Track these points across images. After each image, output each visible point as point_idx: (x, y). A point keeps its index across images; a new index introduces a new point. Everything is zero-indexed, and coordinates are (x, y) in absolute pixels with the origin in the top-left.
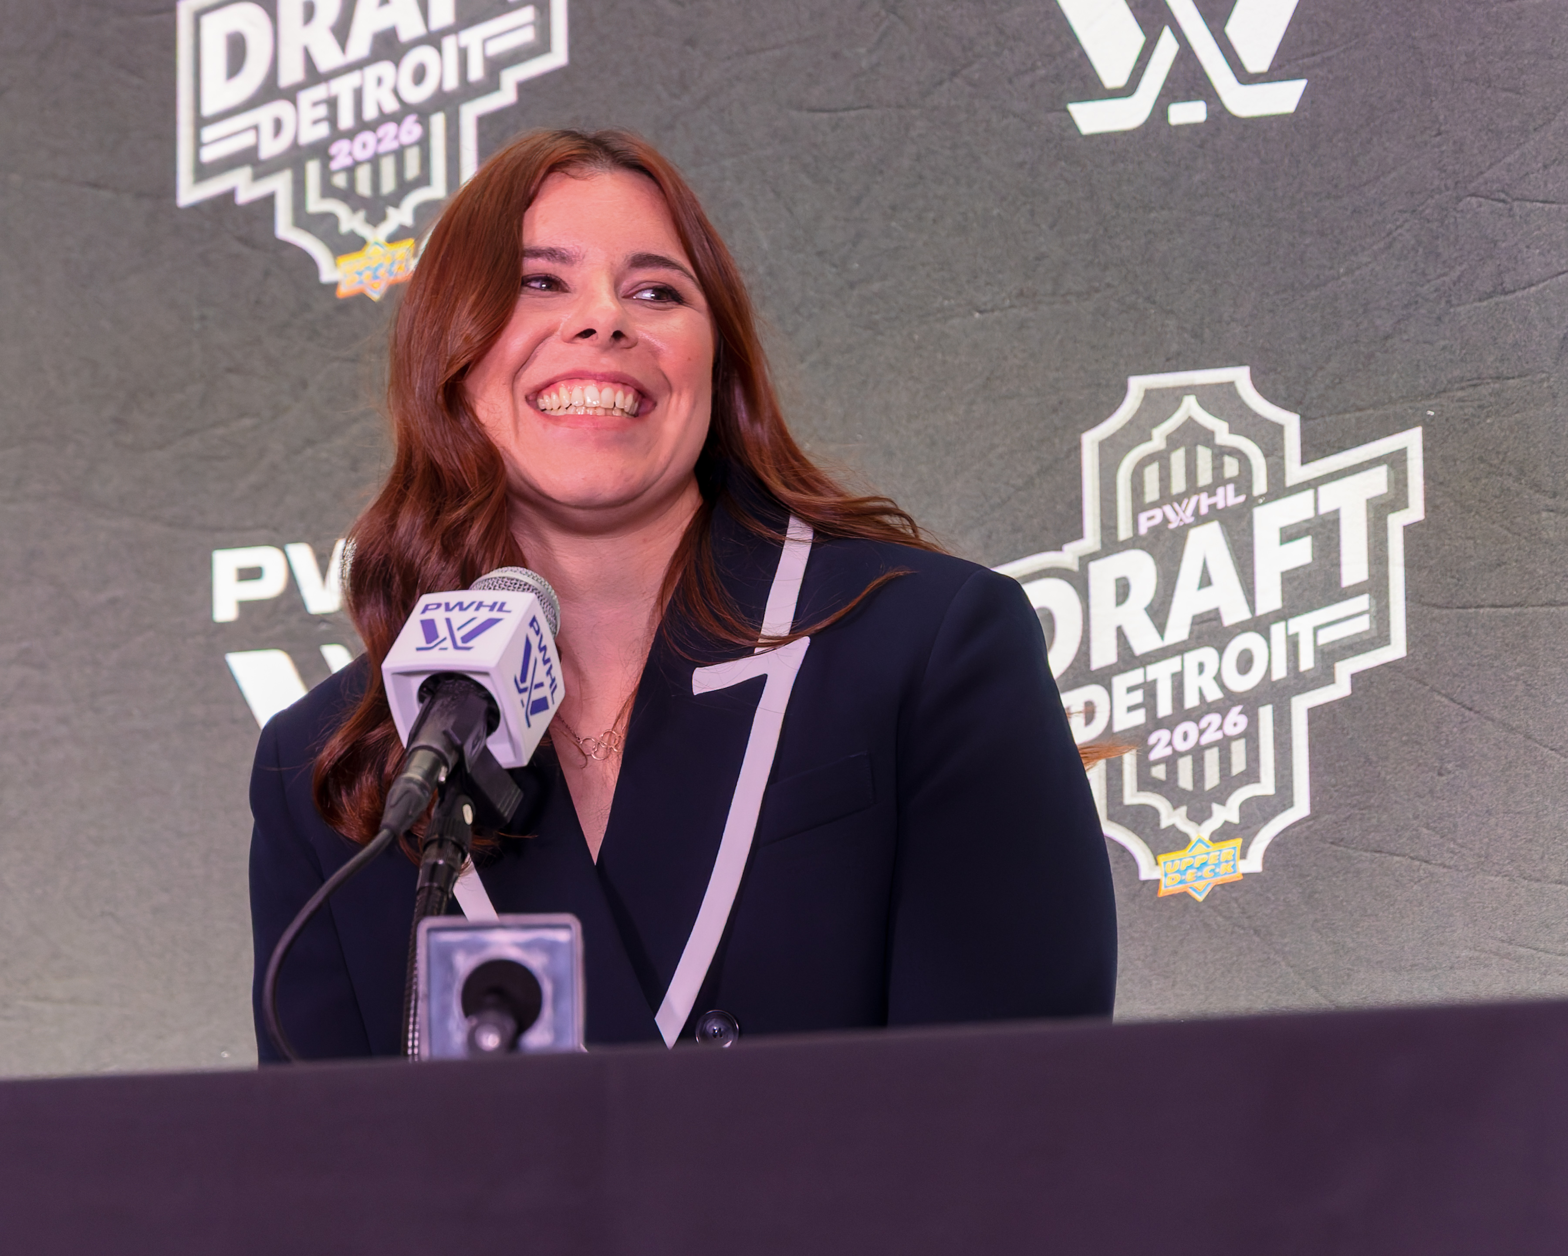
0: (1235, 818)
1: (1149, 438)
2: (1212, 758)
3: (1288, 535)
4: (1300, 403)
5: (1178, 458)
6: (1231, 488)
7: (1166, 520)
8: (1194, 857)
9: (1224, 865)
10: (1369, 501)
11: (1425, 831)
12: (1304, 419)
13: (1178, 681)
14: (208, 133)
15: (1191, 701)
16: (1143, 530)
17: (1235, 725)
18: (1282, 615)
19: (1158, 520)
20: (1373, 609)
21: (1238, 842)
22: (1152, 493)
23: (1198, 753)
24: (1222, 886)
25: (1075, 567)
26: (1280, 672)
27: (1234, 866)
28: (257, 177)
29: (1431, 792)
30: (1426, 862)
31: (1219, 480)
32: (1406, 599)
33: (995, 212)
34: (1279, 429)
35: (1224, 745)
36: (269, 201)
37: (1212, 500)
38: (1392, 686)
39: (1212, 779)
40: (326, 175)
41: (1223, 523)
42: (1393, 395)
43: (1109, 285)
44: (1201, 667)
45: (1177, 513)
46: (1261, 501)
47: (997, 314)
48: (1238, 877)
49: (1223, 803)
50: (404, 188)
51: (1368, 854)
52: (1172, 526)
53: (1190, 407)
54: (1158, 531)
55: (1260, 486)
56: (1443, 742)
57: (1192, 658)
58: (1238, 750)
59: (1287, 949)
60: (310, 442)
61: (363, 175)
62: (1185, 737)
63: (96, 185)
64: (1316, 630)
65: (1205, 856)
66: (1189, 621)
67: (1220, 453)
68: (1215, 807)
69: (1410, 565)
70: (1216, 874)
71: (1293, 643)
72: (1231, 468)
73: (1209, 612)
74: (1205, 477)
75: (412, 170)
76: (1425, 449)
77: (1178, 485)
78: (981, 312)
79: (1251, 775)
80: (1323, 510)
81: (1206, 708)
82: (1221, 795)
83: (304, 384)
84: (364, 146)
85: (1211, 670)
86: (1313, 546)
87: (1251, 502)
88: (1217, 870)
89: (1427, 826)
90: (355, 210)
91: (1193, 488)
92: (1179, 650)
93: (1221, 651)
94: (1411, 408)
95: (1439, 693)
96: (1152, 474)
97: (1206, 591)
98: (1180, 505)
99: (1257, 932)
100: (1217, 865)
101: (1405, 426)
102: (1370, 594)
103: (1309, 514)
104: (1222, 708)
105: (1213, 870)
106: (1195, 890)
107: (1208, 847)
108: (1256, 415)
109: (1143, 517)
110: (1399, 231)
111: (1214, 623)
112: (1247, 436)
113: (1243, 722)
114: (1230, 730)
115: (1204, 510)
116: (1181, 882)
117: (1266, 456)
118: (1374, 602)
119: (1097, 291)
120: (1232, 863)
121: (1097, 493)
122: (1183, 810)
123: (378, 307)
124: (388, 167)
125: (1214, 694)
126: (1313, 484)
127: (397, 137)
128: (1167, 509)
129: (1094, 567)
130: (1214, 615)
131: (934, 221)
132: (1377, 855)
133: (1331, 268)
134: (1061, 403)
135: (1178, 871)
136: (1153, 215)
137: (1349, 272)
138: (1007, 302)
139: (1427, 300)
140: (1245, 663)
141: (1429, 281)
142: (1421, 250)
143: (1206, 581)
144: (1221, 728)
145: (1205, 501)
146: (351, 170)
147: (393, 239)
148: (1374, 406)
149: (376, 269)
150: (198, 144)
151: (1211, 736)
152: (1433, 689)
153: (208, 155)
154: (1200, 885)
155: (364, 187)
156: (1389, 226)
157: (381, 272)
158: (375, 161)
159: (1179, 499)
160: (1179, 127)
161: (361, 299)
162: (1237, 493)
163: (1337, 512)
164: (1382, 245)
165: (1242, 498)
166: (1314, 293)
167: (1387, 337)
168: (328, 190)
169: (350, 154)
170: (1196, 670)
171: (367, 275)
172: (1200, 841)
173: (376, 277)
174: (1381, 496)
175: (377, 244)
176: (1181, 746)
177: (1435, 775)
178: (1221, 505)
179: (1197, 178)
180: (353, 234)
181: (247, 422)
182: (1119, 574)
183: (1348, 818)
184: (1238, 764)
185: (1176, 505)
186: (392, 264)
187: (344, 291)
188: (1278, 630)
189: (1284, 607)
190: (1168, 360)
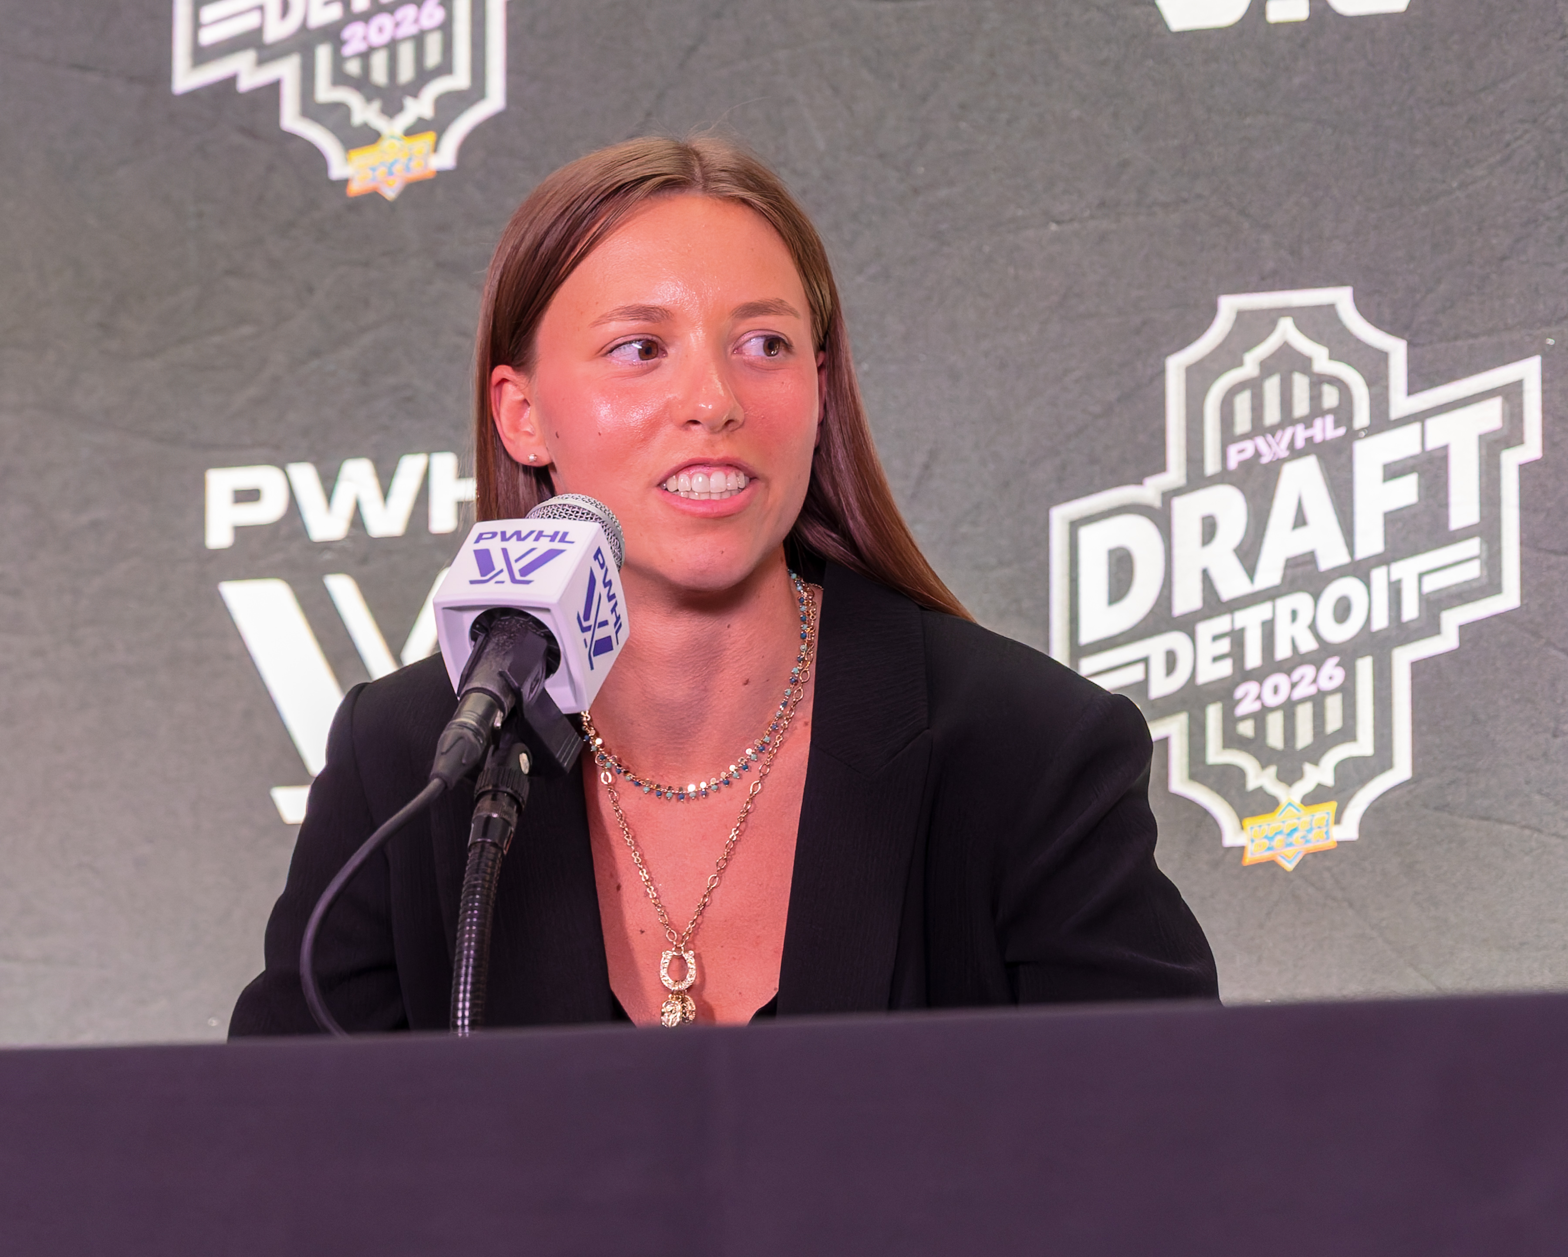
0: (1329, 780)
1: (1240, 363)
2: (1305, 714)
3: (1392, 472)
4: (1407, 327)
5: (1272, 387)
6: (1330, 419)
7: (1258, 454)
8: (1283, 822)
9: (1315, 831)
10: (1482, 438)
11: (1537, 798)
12: (1411, 345)
13: (1269, 629)
14: (208, 13)
15: (1283, 651)
16: (1233, 463)
17: (1331, 678)
18: (1384, 560)
19: (1249, 453)
20: (1484, 555)
21: (1332, 806)
22: (1243, 423)
23: (1289, 709)
24: (1315, 854)
25: (1157, 503)
26: (1380, 621)
27: (1327, 833)
28: (261, 62)
29: (1545, 754)
30: (1539, 831)
31: (1317, 411)
32: (1522, 543)
33: (1075, 114)
34: (1383, 357)
35: (1318, 700)
36: (274, 88)
37: (1309, 433)
38: (1503, 639)
39: (1304, 737)
40: (338, 61)
41: (1321, 458)
42: (1510, 321)
43: (1199, 196)
44: (1294, 615)
45: (1270, 446)
46: (1363, 434)
47: (1076, 225)
48: (1330, 844)
49: (1316, 762)
50: (423, 76)
51: (1474, 823)
52: (1265, 460)
53: (1287, 330)
54: (1250, 465)
55: (1362, 418)
56: (1559, 701)
57: (1285, 604)
58: (1334, 707)
59: (1384, 924)
60: (316, 353)
61: (379, 62)
62: (1276, 690)
63: (84, 68)
64: (1421, 576)
65: (1296, 821)
66: (1281, 564)
67: (1318, 381)
68: (1308, 768)
69: (1526, 508)
70: (1307, 841)
71: (1395, 590)
72: (1330, 397)
73: (1304, 555)
74: (1301, 407)
75: (433, 58)
76: (1544, 381)
77: (1272, 415)
78: (1058, 222)
79: (1348, 733)
80: (1431, 445)
81: (1298, 659)
82: (1314, 754)
83: (311, 290)
84: (381, 30)
85: (1305, 618)
86: (1420, 485)
87: (1352, 435)
88: (1310, 836)
89: (1540, 792)
90: (369, 99)
91: (1288, 419)
92: (1270, 595)
93: (1316, 597)
94: (1530, 335)
95: (1556, 647)
96: (1243, 403)
97: (1301, 531)
98: (1273, 436)
99: (1351, 905)
100: (1310, 831)
101: (1520, 354)
102: (1481, 537)
103: (1416, 449)
104: (1317, 659)
105: (1304, 837)
106: (1283, 858)
107: (1298, 810)
108: (1358, 341)
109: (1233, 450)
110: (1520, 142)
111: (1309, 568)
112: (1349, 364)
113: (1339, 676)
114: (1325, 684)
115: (1300, 443)
116: (1270, 849)
117: (1370, 384)
118: (1485, 547)
119: (1185, 201)
120: (1324, 830)
121: (1183, 423)
122: (1272, 770)
123: (392, 206)
124: (406, 53)
125: (1308, 644)
126: (1421, 417)
127: (417, 21)
128: (1260, 441)
129: (1178, 503)
130: (1310, 558)
131: (1009, 122)
132: (1486, 823)
133: (1444, 182)
134: (1144, 323)
135: (1266, 837)
136: (1248, 121)
137: (1463, 185)
138: (1087, 213)
139: (1548, 218)
140: (1343, 611)
141: (1550, 198)
142: (1542, 164)
143: (1300, 521)
144: (1315, 681)
145: (1301, 434)
146: (365, 56)
147: (411, 132)
148: (1490, 332)
149: (392, 165)
150: (197, 25)
151: (1304, 690)
152: (1549, 643)
153: (208, 37)
154: (1289, 851)
155: (379, 75)
156: (1508, 137)
157: (398, 168)
158: (392, 47)
159: (1273, 430)
160: (1278, 25)
161: (373, 197)
162: (1337, 424)
163: (1446, 448)
164: (1498, 157)
165: (1341, 431)
166: (1424, 209)
167: (1503, 258)
168: (340, 78)
169: (365, 38)
170: (1289, 617)
171: (381, 172)
172: (1290, 804)
173: (390, 173)
174: (1494, 432)
175: (392, 137)
176: (1271, 700)
177: (1549, 736)
178: (1318, 438)
179: (1297, 81)
180: (366, 126)
181: (247, 330)
182: (1207, 512)
183: (1453, 782)
184: (1334, 721)
185: (1269, 437)
186: (410, 159)
187: (355, 188)
188: (1379, 576)
189: (1386, 550)
190: (1263, 279)
